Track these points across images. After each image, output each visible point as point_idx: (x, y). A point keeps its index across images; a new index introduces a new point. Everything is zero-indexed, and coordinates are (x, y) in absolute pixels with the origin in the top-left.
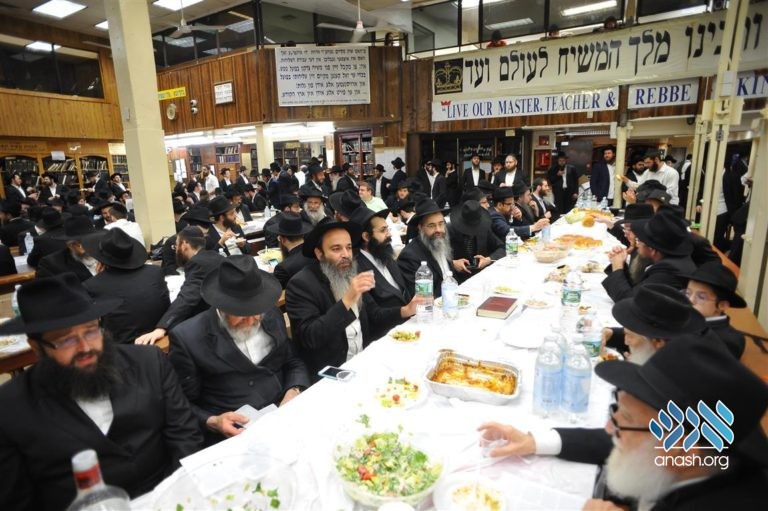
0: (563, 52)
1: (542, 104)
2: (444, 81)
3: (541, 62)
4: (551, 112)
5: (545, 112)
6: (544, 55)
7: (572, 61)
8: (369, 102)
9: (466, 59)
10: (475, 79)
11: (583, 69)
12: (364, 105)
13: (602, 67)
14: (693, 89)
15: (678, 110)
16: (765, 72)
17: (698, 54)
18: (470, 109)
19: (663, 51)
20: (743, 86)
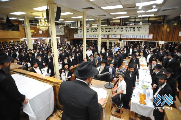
0: (91, 29)
1: (89, 36)
2: (75, 32)
3: (88, 30)
4: (90, 37)
5: (89, 37)
6: (89, 29)
7: (92, 30)
8: (64, 34)
9: (78, 29)
10: (80, 32)
11: (94, 32)
12: (64, 35)
13: (96, 32)
14: (107, 36)
15: (105, 39)
16: (114, 35)
17: (107, 31)
18: (79, 36)
19: (103, 31)
20: (112, 36)
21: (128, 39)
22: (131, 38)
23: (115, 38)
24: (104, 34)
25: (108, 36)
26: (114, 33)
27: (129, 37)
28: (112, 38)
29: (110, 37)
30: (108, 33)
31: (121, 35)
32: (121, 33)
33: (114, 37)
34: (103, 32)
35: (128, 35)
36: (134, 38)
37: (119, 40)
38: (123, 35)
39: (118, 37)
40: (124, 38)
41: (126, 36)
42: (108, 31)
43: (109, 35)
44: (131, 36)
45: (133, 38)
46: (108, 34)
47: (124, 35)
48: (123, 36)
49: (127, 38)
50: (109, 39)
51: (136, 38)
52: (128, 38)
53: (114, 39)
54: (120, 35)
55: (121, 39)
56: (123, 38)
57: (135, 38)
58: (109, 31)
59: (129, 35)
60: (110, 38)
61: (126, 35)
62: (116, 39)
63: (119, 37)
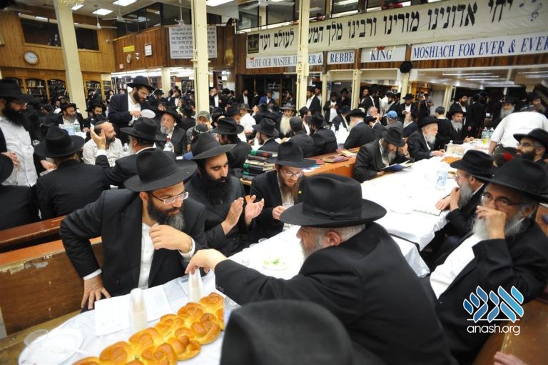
1: (291, 61)
2: (251, 47)
3: (291, 37)
4: (295, 65)
5: (293, 65)
8: (216, 57)
9: (261, 34)
10: (264, 46)
12: (213, 58)
13: (316, 41)
14: (353, 55)
15: (349, 66)
16: (381, 48)
17: (353, 36)
18: (262, 62)
19: (340, 34)
20: (373, 55)
21: (438, 61)
22: (456, 56)
23: (386, 60)
24: (345, 47)
25: (360, 56)
26: (381, 39)
27: (443, 53)
28: (373, 61)
29: (366, 58)
30: (358, 43)
31: (409, 48)
32: (410, 37)
33: (382, 60)
34: (340, 38)
35: (440, 45)
36: (468, 56)
37: (399, 70)
38: (417, 47)
39: (398, 55)
40: (424, 59)
41: (433, 50)
42: (357, 35)
43: (361, 50)
44: (452, 50)
45: (462, 56)
46: (357, 47)
47: (420, 46)
48: (418, 53)
49: (434, 58)
50: (362, 66)
51: (476, 55)
52: (439, 57)
53: (380, 65)
54: (407, 45)
55: (406, 67)
56: (420, 59)
57: (472, 56)
58: (362, 35)
59: (443, 44)
60: (366, 63)
61: (432, 45)
62: (389, 65)
63: (402, 59)
